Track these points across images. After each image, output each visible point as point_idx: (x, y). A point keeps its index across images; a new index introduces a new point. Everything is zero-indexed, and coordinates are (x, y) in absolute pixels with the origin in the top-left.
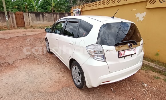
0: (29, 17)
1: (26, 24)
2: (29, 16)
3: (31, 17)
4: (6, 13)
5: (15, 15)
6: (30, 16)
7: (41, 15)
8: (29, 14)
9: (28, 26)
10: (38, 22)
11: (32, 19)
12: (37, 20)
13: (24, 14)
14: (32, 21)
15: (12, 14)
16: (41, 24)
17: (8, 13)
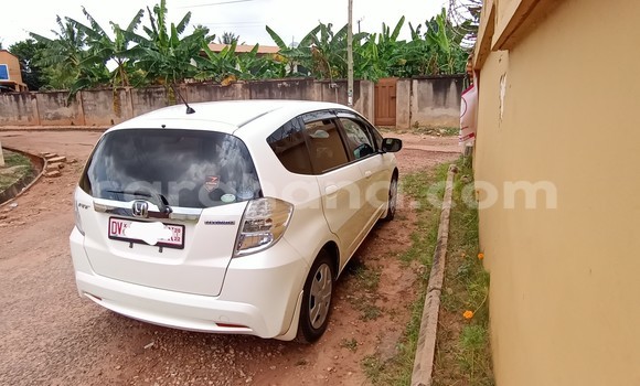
0: (412, 93)
1: (399, 116)
2: (411, 89)
3: (419, 92)
4: (351, 84)
5: (376, 87)
6: (415, 90)
7: (453, 86)
8: (415, 82)
9: (405, 122)
10: (439, 111)
11: (422, 99)
12: (437, 105)
13: (399, 84)
14: (421, 108)
15: (366, 85)
16: (448, 117)
17: (357, 84)
